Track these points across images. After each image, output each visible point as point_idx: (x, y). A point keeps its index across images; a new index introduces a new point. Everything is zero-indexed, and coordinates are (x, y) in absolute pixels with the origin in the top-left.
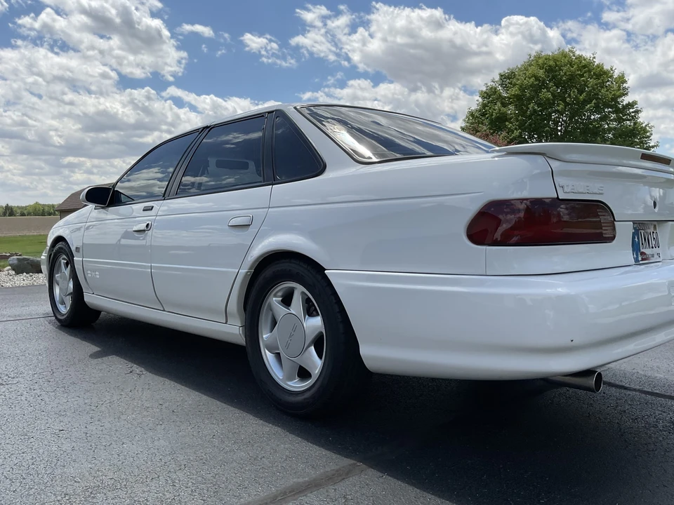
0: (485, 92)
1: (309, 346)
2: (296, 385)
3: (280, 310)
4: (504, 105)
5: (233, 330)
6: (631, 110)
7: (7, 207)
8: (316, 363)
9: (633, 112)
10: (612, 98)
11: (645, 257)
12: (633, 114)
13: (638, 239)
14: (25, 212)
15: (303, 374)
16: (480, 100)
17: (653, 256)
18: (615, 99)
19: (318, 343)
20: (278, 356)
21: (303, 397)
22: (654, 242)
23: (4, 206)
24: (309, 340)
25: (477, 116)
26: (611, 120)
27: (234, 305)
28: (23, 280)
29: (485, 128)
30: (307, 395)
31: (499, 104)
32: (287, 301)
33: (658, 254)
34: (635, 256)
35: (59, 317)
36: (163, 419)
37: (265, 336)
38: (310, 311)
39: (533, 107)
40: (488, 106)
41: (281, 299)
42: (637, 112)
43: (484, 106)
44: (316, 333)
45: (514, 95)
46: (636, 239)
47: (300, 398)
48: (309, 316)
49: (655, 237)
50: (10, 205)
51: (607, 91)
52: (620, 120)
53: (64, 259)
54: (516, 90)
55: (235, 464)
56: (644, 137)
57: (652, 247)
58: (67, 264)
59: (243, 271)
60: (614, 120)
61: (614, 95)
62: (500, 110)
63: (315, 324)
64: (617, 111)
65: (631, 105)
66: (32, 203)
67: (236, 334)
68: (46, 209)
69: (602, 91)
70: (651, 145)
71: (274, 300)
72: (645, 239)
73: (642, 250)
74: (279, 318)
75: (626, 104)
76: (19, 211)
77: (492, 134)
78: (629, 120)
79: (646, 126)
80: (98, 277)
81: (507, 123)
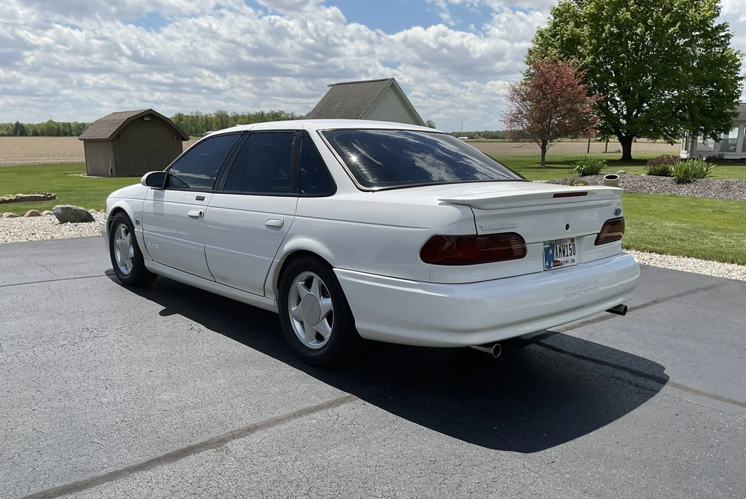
0: (557, 9)
1: (323, 318)
2: (314, 345)
3: (304, 292)
4: (577, 25)
5: (269, 302)
6: (722, 34)
7: (18, 125)
8: (327, 330)
9: (723, 36)
10: (700, 21)
11: (557, 263)
12: (723, 39)
13: (553, 251)
14: (39, 131)
15: (319, 337)
16: (552, 18)
17: (567, 262)
18: (704, 22)
19: (329, 316)
20: (302, 323)
21: (319, 353)
22: (569, 252)
23: (14, 123)
24: (323, 314)
25: (547, 38)
26: (698, 45)
27: (270, 284)
28: (70, 230)
29: (555, 51)
30: (321, 352)
31: (572, 24)
32: (308, 284)
33: (573, 261)
34: (547, 264)
35: (122, 277)
36: (220, 365)
37: (293, 309)
38: (324, 295)
39: (609, 29)
40: (559, 26)
41: (303, 283)
42: (728, 36)
43: (555, 25)
44: (328, 310)
45: (588, 14)
46: (551, 252)
47: (316, 354)
48: (324, 297)
49: (571, 247)
50: (20, 122)
51: (696, 11)
52: (708, 46)
53: (124, 227)
54: (592, 8)
55: (270, 395)
56: (732, 67)
57: (568, 256)
58: (127, 232)
59: (277, 261)
60: (701, 46)
61: (704, 16)
62: (572, 31)
63: (327, 303)
64: (705, 35)
65: (722, 27)
66: (45, 121)
67: (272, 306)
68: (61, 127)
69: (690, 12)
70: (739, 76)
71: (299, 283)
72: (560, 251)
73: (555, 259)
74: (302, 297)
75: (716, 27)
76: (31, 130)
77: (561, 59)
78: (718, 46)
79: (736, 54)
80: (158, 248)
81: (579, 47)
